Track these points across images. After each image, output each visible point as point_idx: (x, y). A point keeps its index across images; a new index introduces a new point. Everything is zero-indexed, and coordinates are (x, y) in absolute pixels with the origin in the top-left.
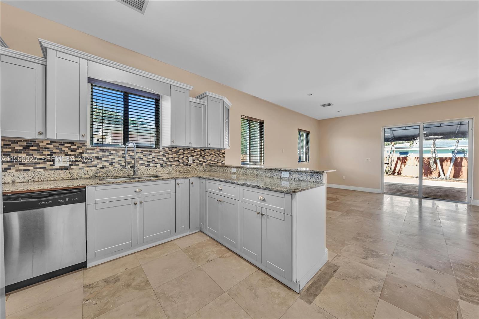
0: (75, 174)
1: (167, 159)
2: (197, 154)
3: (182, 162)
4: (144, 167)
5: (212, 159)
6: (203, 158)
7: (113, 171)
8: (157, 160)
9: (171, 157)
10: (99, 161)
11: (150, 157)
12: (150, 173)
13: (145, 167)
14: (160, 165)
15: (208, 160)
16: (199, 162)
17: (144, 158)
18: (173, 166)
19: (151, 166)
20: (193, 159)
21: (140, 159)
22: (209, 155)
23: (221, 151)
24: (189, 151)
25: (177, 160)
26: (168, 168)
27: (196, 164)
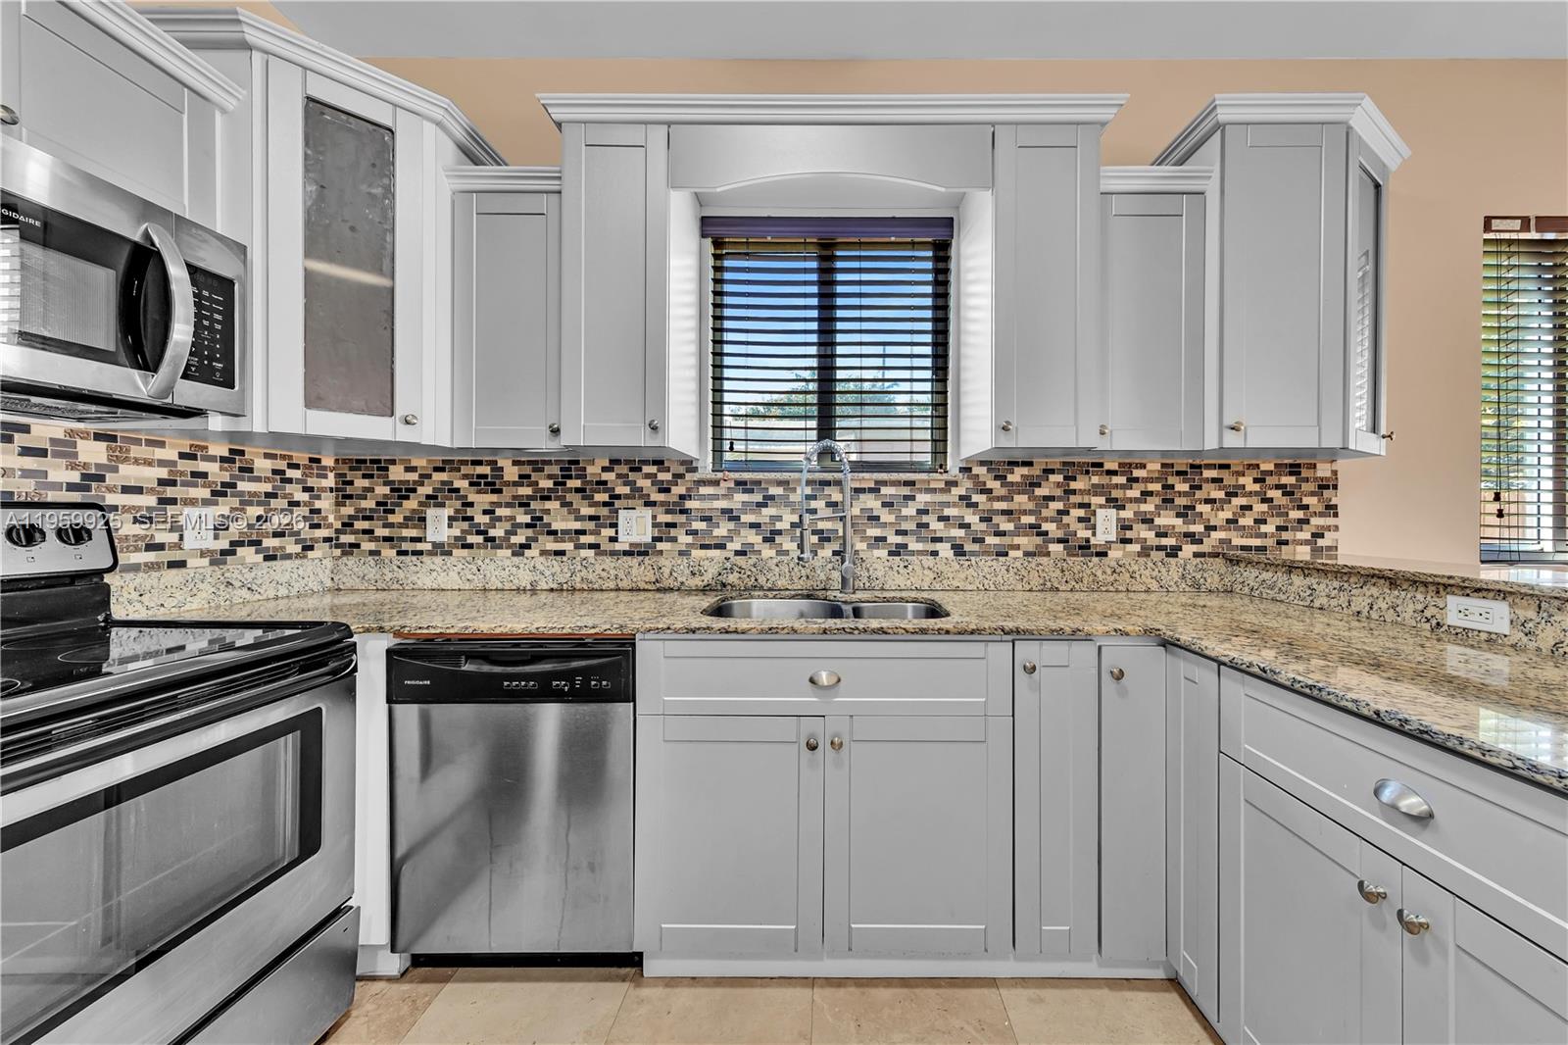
0: (666, 571)
1: (982, 520)
2: (1146, 494)
3: (1060, 534)
4: (883, 553)
5: (1242, 522)
6: (1178, 515)
7: (774, 567)
8: (936, 526)
9: (1004, 512)
10: (731, 525)
11: (910, 510)
12: (909, 583)
13: (891, 553)
14: (953, 547)
15: (1214, 528)
16: (1158, 535)
17: (887, 517)
18: (1012, 553)
19: (913, 553)
20: (1118, 520)
21: (870, 518)
22: (1220, 495)
23: (1305, 473)
24: (1095, 480)
25: (1032, 526)
26: (987, 564)
27: (1136, 548)
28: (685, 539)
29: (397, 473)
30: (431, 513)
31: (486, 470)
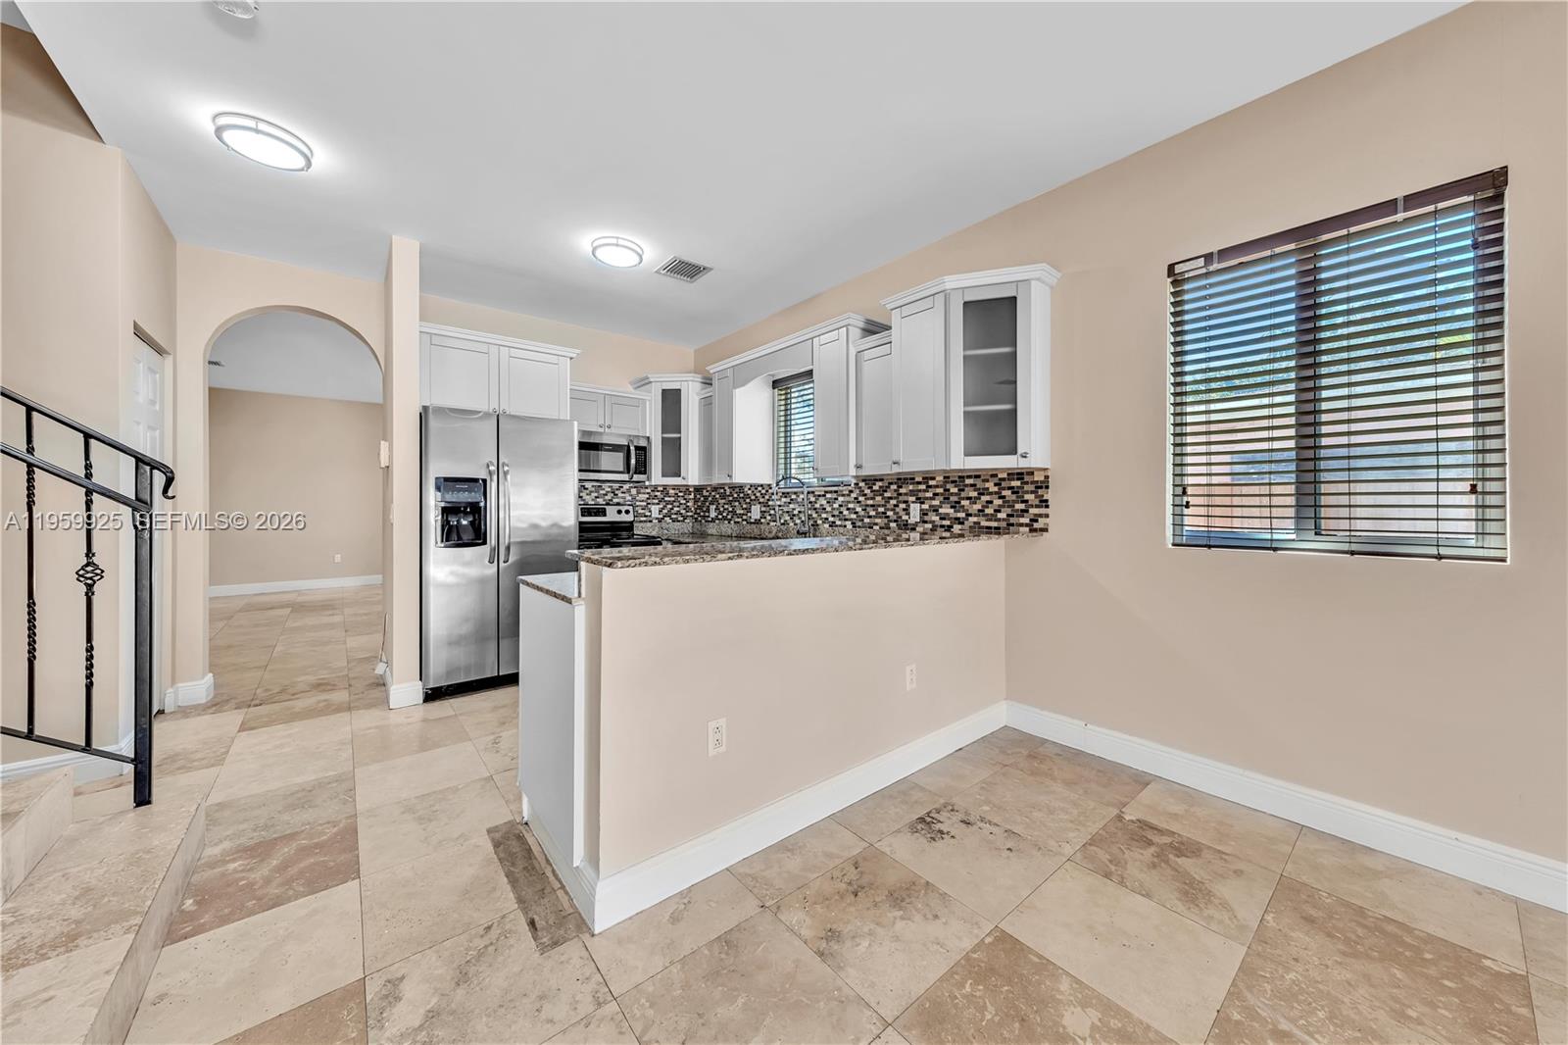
1: (862, 510)
2: (935, 494)
3: (895, 518)
5: (987, 511)
6: (952, 507)
8: (846, 512)
9: (872, 506)
11: (836, 505)
14: (851, 523)
15: (971, 515)
16: (941, 519)
18: (874, 527)
19: (837, 526)
20: (921, 510)
22: (975, 494)
23: (1027, 478)
24: (911, 487)
25: (883, 513)
27: (930, 526)
28: (769, 518)
29: (705, 493)
30: (711, 507)
31: (722, 491)
